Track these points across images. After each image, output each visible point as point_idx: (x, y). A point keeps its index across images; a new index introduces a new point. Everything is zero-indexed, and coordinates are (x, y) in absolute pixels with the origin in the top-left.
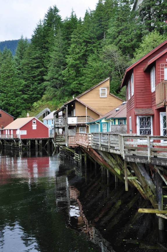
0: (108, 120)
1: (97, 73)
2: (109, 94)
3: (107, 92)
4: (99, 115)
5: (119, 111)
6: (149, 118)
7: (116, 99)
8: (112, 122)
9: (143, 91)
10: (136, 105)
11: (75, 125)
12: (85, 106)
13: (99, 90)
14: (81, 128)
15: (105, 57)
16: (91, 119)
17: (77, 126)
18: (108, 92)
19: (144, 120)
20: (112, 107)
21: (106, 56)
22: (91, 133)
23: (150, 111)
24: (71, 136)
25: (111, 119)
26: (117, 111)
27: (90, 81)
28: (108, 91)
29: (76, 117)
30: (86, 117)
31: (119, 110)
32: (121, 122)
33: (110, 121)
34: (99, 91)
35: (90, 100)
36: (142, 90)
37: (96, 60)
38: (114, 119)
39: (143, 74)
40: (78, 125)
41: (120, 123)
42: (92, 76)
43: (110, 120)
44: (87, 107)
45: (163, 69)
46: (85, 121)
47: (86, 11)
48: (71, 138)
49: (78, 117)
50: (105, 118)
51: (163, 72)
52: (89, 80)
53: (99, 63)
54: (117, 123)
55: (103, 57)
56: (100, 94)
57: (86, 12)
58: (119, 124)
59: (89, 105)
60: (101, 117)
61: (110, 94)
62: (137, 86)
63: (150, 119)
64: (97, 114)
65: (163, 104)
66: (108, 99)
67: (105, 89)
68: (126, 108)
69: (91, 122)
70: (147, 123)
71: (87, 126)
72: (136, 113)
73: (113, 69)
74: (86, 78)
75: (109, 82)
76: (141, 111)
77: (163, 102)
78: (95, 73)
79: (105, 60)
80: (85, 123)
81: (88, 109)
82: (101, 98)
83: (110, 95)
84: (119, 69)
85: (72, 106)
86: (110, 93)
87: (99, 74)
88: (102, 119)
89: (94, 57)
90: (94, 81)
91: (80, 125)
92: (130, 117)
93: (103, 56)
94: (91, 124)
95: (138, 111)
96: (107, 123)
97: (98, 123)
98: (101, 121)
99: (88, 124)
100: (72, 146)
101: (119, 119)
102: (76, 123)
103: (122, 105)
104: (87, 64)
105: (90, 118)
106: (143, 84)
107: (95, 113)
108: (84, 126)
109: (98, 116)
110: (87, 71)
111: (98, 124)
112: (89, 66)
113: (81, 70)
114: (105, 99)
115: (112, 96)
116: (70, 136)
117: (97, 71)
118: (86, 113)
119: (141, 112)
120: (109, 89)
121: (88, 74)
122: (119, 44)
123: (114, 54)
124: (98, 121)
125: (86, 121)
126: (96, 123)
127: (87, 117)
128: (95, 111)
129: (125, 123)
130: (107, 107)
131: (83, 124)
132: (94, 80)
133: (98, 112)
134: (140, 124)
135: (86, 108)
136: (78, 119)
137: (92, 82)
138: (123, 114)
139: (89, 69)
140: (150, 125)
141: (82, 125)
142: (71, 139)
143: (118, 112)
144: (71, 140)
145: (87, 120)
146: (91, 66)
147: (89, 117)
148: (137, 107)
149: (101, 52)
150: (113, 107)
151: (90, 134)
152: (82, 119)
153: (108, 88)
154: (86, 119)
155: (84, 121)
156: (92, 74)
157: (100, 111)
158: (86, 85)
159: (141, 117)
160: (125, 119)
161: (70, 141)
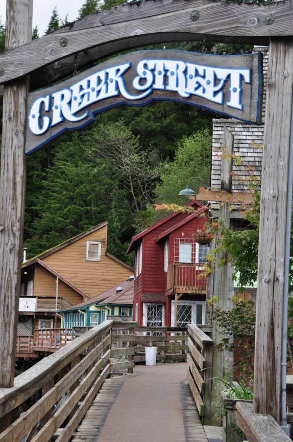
0: (101, 307)
1: (78, 190)
2: (104, 254)
3: (100, 249)
4: (82, 297)
5: (122, 292)
6: (161, 307)
7: (119, 266)
8: (109, 311)
9: (154, 270)
10: (144, 288)
11: (32, 314)
12: (54, 277)
13: (86, 245)
14: (43, 320)
15: (99, 151)
16: (66, 303)
17: (36, 316)
18: (104, 251)
19: (153, 309)
20: (110, 281)
21: (101, 150)
22: (73, 327)
23: (161, 298)
24: (23, 337)
25: (108, 306)
26: (118, 292)
27: (57, 210)
28: (104, 249)
29: (35, 297)
30: (55, 298)
31: (121, 290)
32: (125, 311)
33: (105, 309)
34: (86, 247)
35: (66, 263)
36: (153, 268)
37: (74, 158)
38: (112, 306)
39: (156, 245)
40: (37, 314)
41: (123, 313)
42: (63, 198)
43: (106, 307)
44: (59, 279)
45: (178, 245)
46: (52, 306)
47: (53, 15)
48: (23, 340)
49: (39, 298)
50: (96, 304)
51: (177, 249)
52: (58, 205)
53: (82, 166)
54: (116, 312)
55: (94, 151)
56: (87, 253)
57: (53, 18)
58: (120, 314)
59: (63, 274)
60: (86, 300)
61: (106, 255)
62: (146, 262)
63: (161, 309)
64: (78, 293)
65: (172, 290)
66: (103, 265)
67: (98, 245)
68: (133, 288)
69: (67, 309)
70: (150, 313)
71: (56, 318)
72: (143, 298)
73: (116, 184)
74: (49, 201)
75: (105, 230)
76: (149, 296)
77: (171, 289)
78: (71, 191)
79: (98, 161)
80: (53, 310)
81: (61, 282)
82: (87, 261)
83: (108, 256)
84: (131, 184)
85: (26, 273)
86: (107, 253)
87: (81, 194)
88: (91, 304)
89: (71, 151)
90: (69, 210)
91: (42, 314)
92: (137, 304)
93: (94, 149)
94: (66, 313)
95: (146, 297)
96: (99, 312)
97: (84, 311)
98: (89, 307)
99: (59, 313)
100: (23, 358)
101: (121, 306)
102: (34, 311)
103: (128, 280)
104: (52, 165)
105: (64, 302)
106: (154, 259)
107: (75, 291)
108: (49, 316)
109: (80, 298)
110: (51, 184)
111: (83, 313)
112: (56, 170)
113: (35, 176)
114: (97, 265)
115: (110, 258)
116: (20, 337)
117: (77, 185)
118: (56, 290)
119: (149, 298)
120: (105, 245)
121: (54, 192)
122: (133, 122)
123: (121, 148)
124: (83, 309)
125: (55, 308)
126: (79, 311)
127: (59, 298)
128: (74, 289)
129: (130, 314)
130: (99, 282)
131: (48, 313)
132: (69, 207)
133: (81, 290)
134: (148, 314)
135: (57, 281)
136: (38, 302)
137: (65, 212)
138: (128, 299)
139: (58, 180)
140: (161, 317)
141: (46, 315)
142: (23, 343)
143: (119, 294)
144: (22, 345)
145: (56, 305)
146: (63, 172)
147: (62, 298)
148: (145, 291)
149: (89, 138)
150: (112, 281)
151: (71, 330)
152: (47, 303)
153: (103, 242)
154: (55, 303)
155: (50, 308)
156: (64, 193)
157: (85, 289)
158: (47, 217)
159: (149, 304)
160: (130, 307)
161: (18, 347)
